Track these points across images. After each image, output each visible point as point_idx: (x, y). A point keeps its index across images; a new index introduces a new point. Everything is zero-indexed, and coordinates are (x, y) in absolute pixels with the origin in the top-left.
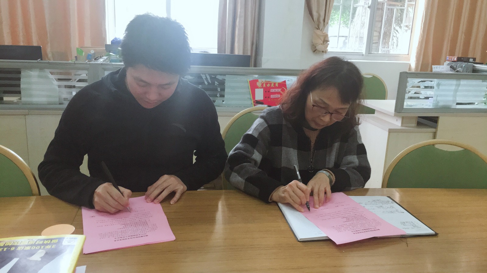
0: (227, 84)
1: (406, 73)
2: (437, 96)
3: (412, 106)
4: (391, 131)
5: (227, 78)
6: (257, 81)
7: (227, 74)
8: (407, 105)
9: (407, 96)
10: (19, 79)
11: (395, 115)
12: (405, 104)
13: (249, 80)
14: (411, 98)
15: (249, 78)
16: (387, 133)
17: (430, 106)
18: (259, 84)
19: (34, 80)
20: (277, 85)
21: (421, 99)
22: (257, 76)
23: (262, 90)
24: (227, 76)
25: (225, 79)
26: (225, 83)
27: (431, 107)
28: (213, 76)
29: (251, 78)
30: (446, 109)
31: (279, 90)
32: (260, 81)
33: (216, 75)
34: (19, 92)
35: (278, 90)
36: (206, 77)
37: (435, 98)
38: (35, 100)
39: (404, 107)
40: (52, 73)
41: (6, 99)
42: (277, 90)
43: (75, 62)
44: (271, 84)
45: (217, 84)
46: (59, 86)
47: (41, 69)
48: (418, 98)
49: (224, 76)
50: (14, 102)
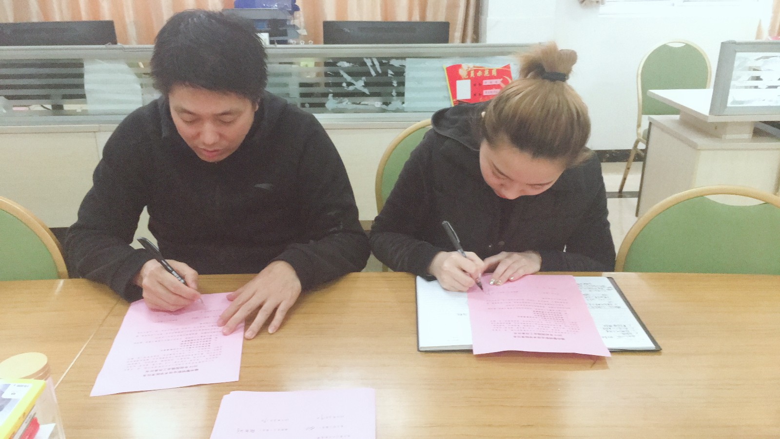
0: (409, 74)
1: (734, 43)
3: (742, 102)
5: (409, 64)
6: (459, 66)
7: (408, 57)
8: (734, 102)
9: (734, 84)
10: (81, 76)
12: (730, 100)
13: (445, 67)
15: (447, 63)
18: (462, 72)
20: (494, 73)
21: (760, 89)
22: (459, 58)
23: (469, 82)
24: (408, 59)
25: (404, 66)
26: (404, 72)
28: (384, 61)
29: (449, 63)
31: (498, 81)
32: (465, 66)
33: (389, 59)
34: (83, 96)
35: (496, 82)
36: (373, 62)
39: (729, 105)
40: (130, 65)
41: (68, 106)
42: (494, 82)
44: (483, 71)
45: (391, 75)
46: (142, 86)
48: (756, 88)
49: (404, 60)
50: (77, 111)
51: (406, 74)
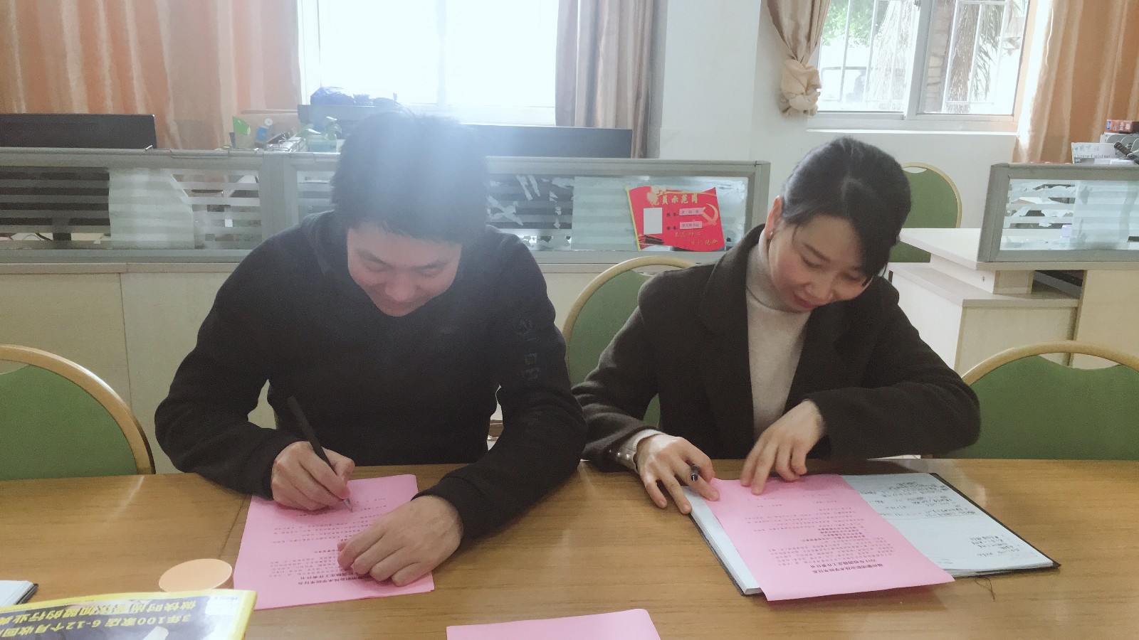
0: (578, 199)
1: (1008, 166)
2: (1082, 221)
3: (1020, 245)
4: (968, 306)
6: (648, 189)
7: (578, 176)
8: (1009, 244)
9: (1008, 221)
10: (105, 192)
11: (979, 268)
12: (1004, 240)
13: (628, 189)
14: (1018, 226)
15: (630, 184)
16: (960, 310)
17: (1064, 245)
18: (652, 197)
19: (139, 193)
20: (695, 199)
21: (1042, 227)
22: (647, 178)
23: (660, 210)
24: (578, 179)
25: (573, 188)
26: (572, 196)
27: (1066, 248)
28: (544, 180)
29: (632, 184)
30: (1105, 253)
31: (701, 211)
32: (656, 189)
33: (551, 177)
34: (106, 222)
35: (697, 211)
36: (529, 181)
37: (1076, 226)
38: (141, 238)
39: (1001, 249)
40: (179, 178)
41: (76, 237)
42: (694, 211)
43: (231, 152)
44: (680, 197)
45: (554, 198)
46: (195, 208)
47: (155, 167)
48: (1036, 226)
49: (571, 180)
50: (95, 243)
51: (574, 198)
